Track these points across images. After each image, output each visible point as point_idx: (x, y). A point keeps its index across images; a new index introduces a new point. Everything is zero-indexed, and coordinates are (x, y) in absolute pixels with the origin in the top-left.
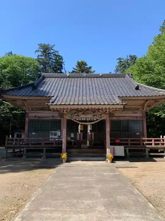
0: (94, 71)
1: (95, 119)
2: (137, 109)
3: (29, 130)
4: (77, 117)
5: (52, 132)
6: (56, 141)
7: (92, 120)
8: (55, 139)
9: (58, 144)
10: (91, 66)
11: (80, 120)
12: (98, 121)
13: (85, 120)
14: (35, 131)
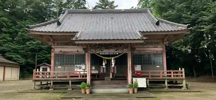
0: (117, 6)
1: (117, 54)
2: (158, 44)
3: (55, 64)
4: (101, 51)
5: (77, 65)
6: (81, 74)
7: (115, 54)
8: (80, 72)
9: (83, 77)
10: (113, 1)
11: (103, 54)
12: (120, 55)
13: (108, 54)
14: (60, 65)
